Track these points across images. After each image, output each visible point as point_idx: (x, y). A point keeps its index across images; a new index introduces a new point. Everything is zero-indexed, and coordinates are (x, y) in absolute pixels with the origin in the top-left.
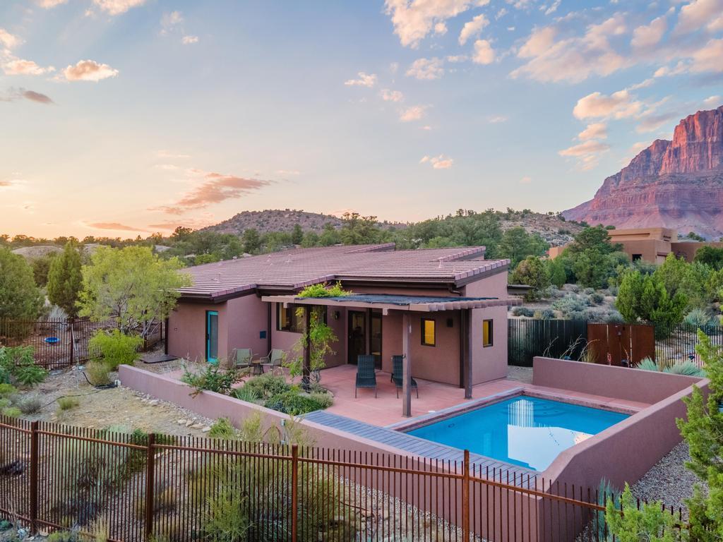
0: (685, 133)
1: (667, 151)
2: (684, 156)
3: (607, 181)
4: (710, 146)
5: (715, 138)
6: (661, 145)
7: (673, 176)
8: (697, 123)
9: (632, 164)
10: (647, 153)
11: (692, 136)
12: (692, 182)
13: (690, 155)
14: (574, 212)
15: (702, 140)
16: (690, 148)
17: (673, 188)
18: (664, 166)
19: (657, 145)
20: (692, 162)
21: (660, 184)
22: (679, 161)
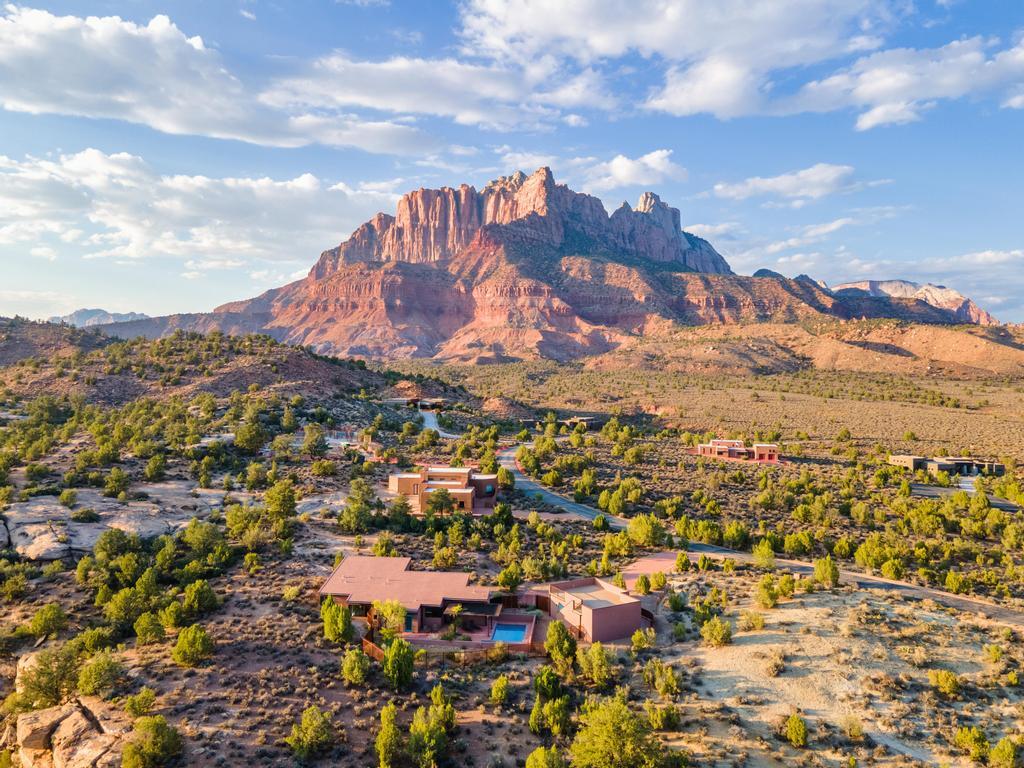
0: (408, 212)
1: (391, 230)
2: (407, 238)
3: (324, 256)
4: (432, 231)
5: (437, 223)
6: (386, 220)
7: (399, 265)
8: (420, 202)
9: (353, 239)
10: (369, 226)
11: (414, 218)
12: (418, 276)
13: (413, 237)
14: (282, 293)
15: (425, 223)
16: (413, 231)
17: (400, 280)
18: (387, 247)
19: (380, 219)
20: (415, 247)
21: (386, 273)
22: (403, 243)
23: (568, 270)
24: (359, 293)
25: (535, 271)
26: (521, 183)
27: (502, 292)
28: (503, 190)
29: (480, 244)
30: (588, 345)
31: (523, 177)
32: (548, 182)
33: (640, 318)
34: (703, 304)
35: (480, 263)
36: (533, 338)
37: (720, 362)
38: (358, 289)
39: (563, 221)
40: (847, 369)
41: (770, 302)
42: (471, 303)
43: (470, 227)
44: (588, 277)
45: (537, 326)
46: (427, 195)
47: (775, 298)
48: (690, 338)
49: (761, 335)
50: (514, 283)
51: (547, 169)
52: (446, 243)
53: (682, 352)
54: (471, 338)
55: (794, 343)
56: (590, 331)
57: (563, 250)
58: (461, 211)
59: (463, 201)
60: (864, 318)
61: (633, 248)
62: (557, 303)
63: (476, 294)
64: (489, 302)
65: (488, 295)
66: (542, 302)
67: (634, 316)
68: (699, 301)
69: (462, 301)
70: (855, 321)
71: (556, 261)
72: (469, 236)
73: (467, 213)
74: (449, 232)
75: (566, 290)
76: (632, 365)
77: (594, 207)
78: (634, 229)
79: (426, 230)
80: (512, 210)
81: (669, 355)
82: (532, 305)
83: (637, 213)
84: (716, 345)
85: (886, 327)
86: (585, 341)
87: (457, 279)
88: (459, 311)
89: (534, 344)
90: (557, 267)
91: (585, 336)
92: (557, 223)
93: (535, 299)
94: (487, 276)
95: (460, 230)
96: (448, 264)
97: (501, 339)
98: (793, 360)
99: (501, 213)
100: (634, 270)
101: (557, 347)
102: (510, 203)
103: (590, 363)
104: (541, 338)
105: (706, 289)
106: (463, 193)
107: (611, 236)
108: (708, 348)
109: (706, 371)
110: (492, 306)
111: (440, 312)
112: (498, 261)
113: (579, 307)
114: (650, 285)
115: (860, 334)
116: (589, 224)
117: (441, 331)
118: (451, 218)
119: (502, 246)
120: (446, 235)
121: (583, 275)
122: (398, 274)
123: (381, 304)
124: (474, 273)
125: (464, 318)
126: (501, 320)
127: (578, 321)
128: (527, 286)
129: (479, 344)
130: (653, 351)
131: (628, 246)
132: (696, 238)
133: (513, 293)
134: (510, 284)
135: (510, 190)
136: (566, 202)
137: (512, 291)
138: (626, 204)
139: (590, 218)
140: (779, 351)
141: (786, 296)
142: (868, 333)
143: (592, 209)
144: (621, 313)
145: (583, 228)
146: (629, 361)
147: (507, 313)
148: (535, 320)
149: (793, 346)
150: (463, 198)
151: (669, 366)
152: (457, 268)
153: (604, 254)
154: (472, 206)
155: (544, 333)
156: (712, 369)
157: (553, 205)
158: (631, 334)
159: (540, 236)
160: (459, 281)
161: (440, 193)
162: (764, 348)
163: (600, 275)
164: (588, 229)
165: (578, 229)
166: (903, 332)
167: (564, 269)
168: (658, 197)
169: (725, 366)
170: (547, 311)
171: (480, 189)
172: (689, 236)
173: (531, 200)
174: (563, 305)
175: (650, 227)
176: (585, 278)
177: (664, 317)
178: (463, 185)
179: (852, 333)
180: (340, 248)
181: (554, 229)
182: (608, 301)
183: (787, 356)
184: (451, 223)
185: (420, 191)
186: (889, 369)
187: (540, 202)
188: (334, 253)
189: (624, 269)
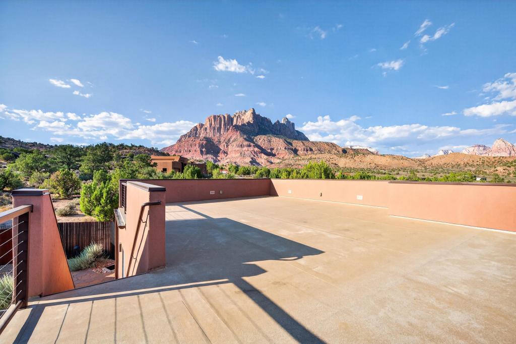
0: (209, 122)
1: (203, 128)
2: (208, 131)
3: (182, 136)
4: (216, 128)
5: (218, 126)
6: (201, 125)
7: (204, 138)
8: (212, 119)
9: (191, 131)
10: (196, 127)
11: (211, 125)
13: (210, 130)
14: (168, 149)
15: (214, 126)
16: (210, 128)
17: (205, 142)
18: (202, 134)
19: (199, 125)
20: (211, 133)
21: (200, 140)
24: (192, 147)
25: (249, 139)
26: (245, 113)
27: (238, 146)
28: (239, 116)
29: (231, 131)
31: (245, 111)
32: (254, 113)
33: (283, 154)
34: (302, 150)
35: (231, 137)
36: (248, 160)
38: (191, 145)
39: (258, 125)
41: (323, 149)
43: (228, 127)
45: (250, 156)
46: (215, 117)
48: (300, 158)
50: (242, 143)
51: (253, 109)
52: (221, 132)
53: (297, 162)
56: (267, 158)
57: (258, 134)
58: (226, 122)
59: (226, 119)
62: (256, 149)
63: (230, 147)
65: (233, 147)
66: (251, 149)
71: (256, 137)
72: (228, 130)
73: (228, 123)
77: (268, 121)
78: (280, 128)
79: (214, 129)
80: (242, 122)
82: (248, 150)
83: (281, 124)
84: (308, 160)
85: (360, 155)
89: (249, 162)
91: (265, 159)
92: (256, 126)
93: (249, 148)
94: (233, 141)
95: (225, 128)
96: (221, 138)
97: (238, 161)
99: (238, 122)
100: (281, 139)
101: (256, 163)
102: (241, 119)
104: (251, 160)
105: (303, 145)
106: (226, 117)
107: (273, 130)
108: (305, 161)
110: (235, 150)
111: (218, 153)
112: (237, 136)
113: (263, 151)
114: (286, 144)
116: (266, 126)
117: (218, 159)
118: (223, 124)
119: (239, 132)
120: (221, 130)
121: (264, 141)
123: (198, 150)
124: (229, 140)
125: (226, 155)
126: (238, 155)
127: (263, 155)
128: (246, 144)
129: (231, 162)
131: (279, 133)
132: (300, 132)
136: (259, 119)
137: (241, 146)
138: (278, 121)
139: (267, 124)
141: (327, 147)
144: (277, 153)
147: (240, 153)
152: (224, 139)
153: (271, 135)
154: (229, 121)
155: (252, 158)
157: (255, 119)
158: (279, 159)
159: (251, 129)
161: (218, 116)
163: (270, 141)
164: (266, 128)
165: (263, 127)
166: (365, 157)
167: (258, 139)
168: (288, 119)
170: (253, 152)
171: (232, 115)
172: (297, 131)
173: (248, 118)
174: (258, 150)
175: (285, 128)
177: (291, 154)
178: (226, 114)
179: (349, 157)
180: (187, 134)
182: (273, 149)
184: (222, 126)
185: (212, 116)
186: (363, 167)
187: (251, 119)
188: (185, 136)
189: (278, 139)
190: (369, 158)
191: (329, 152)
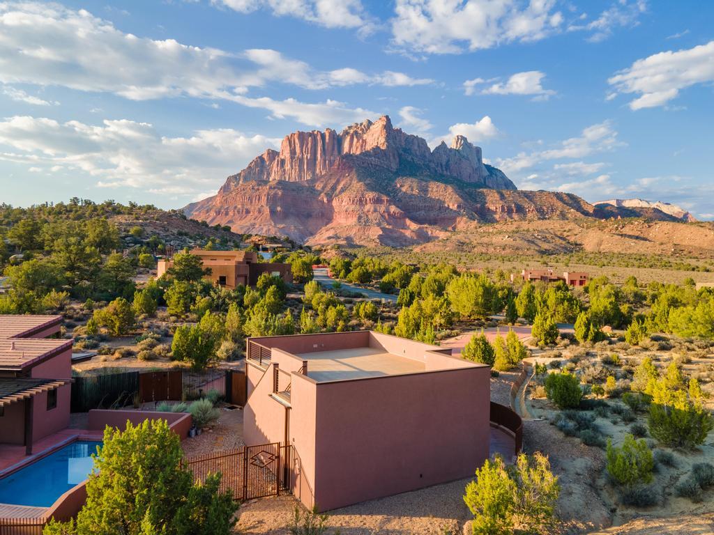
0: (289, 147)
1: (276, 161)
2: (287, 167)
3: (229, 180)
4: (305, 161)
5: (309, 155)
6: (273, 154)
7: (280, 182)
8: (297, 141)
9: (249, 167)
10: (261, 158)
11: (293, 152)
12: (293, 190)
13: (292, 166)
14: (199, 206)
15: (301, 156)
16: (292, 161)
17: (280, 193)
18: (273, 173)
19: (269, 154)
20: (293, 173)
21: (270, 188)
22: (284, 170)
23: (401, 186)
24: (251, 202)
25: (378, 187)
26: (369, 128)
27: (353, 201)
28: (356, 132)
29: (338, 168)
30: (415, 238)
31: (370, 123)
32: (388, 126)
33: (454, 219)
34: (499, 210)
35: (338, 182)
36: (375, 232)
37: (514, 246)
38: (250, 199)
39: (398, 153)
40: (610, 252)
41: (548, 208)
42: (331, 209)
43: (332, 158)
44: (416, 192)
45: (379, 225)
46: (302, 136)
47: (552, 206)
48: (491, 231)
49: (544, 228)
50: (362, 195)
51: (387, 117)
52: (315, 170)
53: (485, 240)
54: (331, 233)
55: (568, 234)
56: (417, 228)
57: (398, 174)
58: (326, 147)
59: (327, 141)
60: (619, 217)
61: (449, 174)
62: (393, 209)
63: (335, 203)
64: (344, 209)
65: (343, 204)
66: (382, 208)
67: (449, 219)
68: (496, 208)
69: (325, 208)
70: (613, 219)
71: (393, 180)
72: (331, 165)
73: (330, 148)
74: (317, 162)
75: (400, 201)
76: (448, 249)
77: (420, 145)
78: (449, 161)
79: (301, 161)
80: (362, 146)
81: (475, 242)
82: (375, 211)
83: (451, 150)
84: (511, 235)
85: (636, 223)
86: (413, 234)
87: (321, 193)
88: (323, 215)
89: (376, 237)
90: (394, 184)
91: (413, 231)
92: (394, 155)
93: (378, 206)
94: (343, 190)
95: (325, 161)
96: (316, 182)
97: (352, 234)
98: (568, 246)
99: (354, 148)
100: (449, 186)
101: (393, 239)
102: (361, 141)
103: (417, 249)
104: (381, 233)
105: (501, 199)
106: (327, 135)
107: (433, 165)
108: (505, 237)
109: (503, 253)
110: (346, 211)
111: (309, 216)
112: (351, 180)
113: (409, 212)
114: (461, 197)
115: (617, 228)
116: (417, 156)
117: (310, 229)
118: (319, 152)
119: (354, 170)
120: (315, 164)
121: (412, 190)
122: (279, 189)
123: (267, 210)
124: (334, 188)
125: (326, 220)
126: (353, 221)
127: (408, 222)
128: (371, 197)
129: (337, 237)
130: (463, 240)
131: (445, 172)
132: (493, 168)
133: (361, 202)
134: (359, 196)
135: (361, 132)
136: (400, 141)
137: (361, 201)
138: (443, 143)
139: (417, 152)
140: (557, 239)
141: (559, 204)
142: (623, 227)
143: (419, 146)
144: (440, 217)
145: (412, 159)
146: (445, 246)
147: (357, 216)
148: (377, 221)
149: (568, 236)
150: (327, 138)
151: (476, 249)
152: (322, 185)
153: (427, 176)
154: (334, 144)
155: (383, 229)
156: (508, 251)
157: (391, 142)
158: (446, 231)
159: (381, 163)
160: (322, 194)
161: (312, 135)
162: (546, 237)
163: (424, 190)
164: (416, 160)
165: (409, 159)
166: (649, 227)
167: (398, 186)
168: (466, 139)
169: (517, 249)
170: (386, 215)
171: (339, 132)
172: (488, 167)
173: (376, 138)
174: (398, 210)
175: (460, 160)
176: (414, 193)
177: (471, 219)
178: (327, 129)
179: (611, 227)
180: (240, 174)
181: (391, 158)
182: (431, 208)
183: (564, 242)
185: (296, 132)
186: (642, 251)
187: (382, 140)
188: (236, 177)
189: (442, 186)
190: (659, 230)
191: (563, 216)
